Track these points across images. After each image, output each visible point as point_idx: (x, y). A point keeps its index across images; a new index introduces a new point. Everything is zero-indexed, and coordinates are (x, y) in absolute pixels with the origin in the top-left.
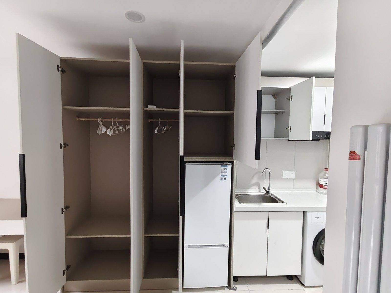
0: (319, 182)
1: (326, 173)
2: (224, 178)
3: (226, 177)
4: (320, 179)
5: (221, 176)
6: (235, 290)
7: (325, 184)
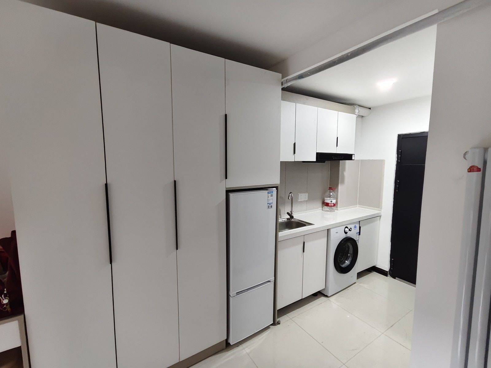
0: (324, 200)
1: (330, 192)
2: (270, 206)
3: (272, 204)
4: (325, 198)
5: (268, 204)
6: (279, 324)
7: (330, 203)
